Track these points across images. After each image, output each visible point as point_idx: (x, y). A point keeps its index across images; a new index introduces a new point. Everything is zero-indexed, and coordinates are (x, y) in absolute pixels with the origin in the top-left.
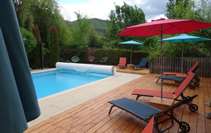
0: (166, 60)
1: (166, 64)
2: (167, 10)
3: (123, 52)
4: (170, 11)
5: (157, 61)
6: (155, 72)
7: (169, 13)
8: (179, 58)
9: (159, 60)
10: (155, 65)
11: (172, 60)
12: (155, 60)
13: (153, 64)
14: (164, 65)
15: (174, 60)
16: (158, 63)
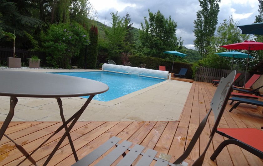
0: (210, 70)
1: (210, 74)
2: (195, 26)
3: (162, 61)
4: (197, 27)
5: (202, 71)
6: (199, 80)
7: (197, 29)
8: (221, 70)
9: (204, 70)
10: (200, 74)
11: (215, 71)
12: (201, 70)
13: (198, 74)
14: (208, 75)
15: (217, 71)
16: (203, 73)
